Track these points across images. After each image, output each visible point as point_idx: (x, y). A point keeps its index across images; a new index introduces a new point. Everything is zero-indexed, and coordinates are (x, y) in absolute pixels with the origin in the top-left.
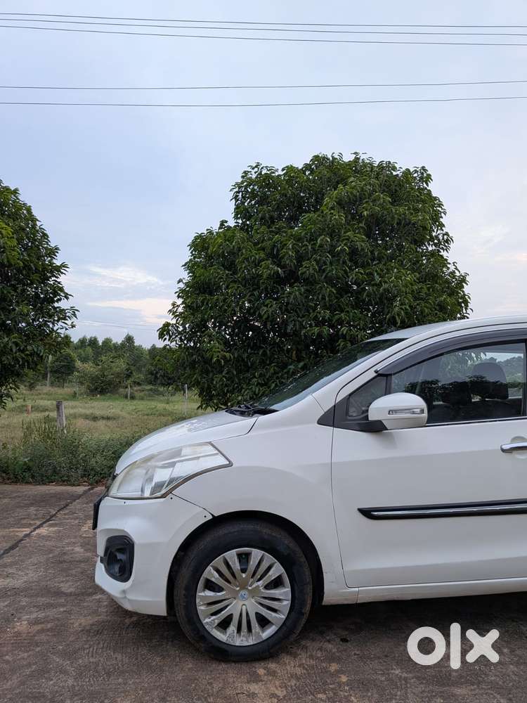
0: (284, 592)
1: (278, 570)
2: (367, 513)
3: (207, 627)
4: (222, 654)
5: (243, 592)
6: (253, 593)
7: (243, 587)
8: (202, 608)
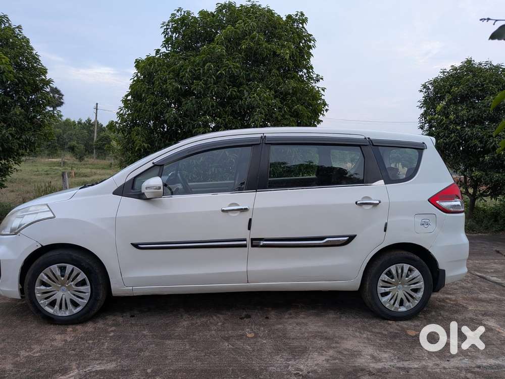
0: (87, 289)
1: (82, 276)
2: (136, 246)
3: (42, 305)
4: (51, 320)
5: (63, 288)
6: (69, 288)
7: (63, 285)
8: (39, 295)
